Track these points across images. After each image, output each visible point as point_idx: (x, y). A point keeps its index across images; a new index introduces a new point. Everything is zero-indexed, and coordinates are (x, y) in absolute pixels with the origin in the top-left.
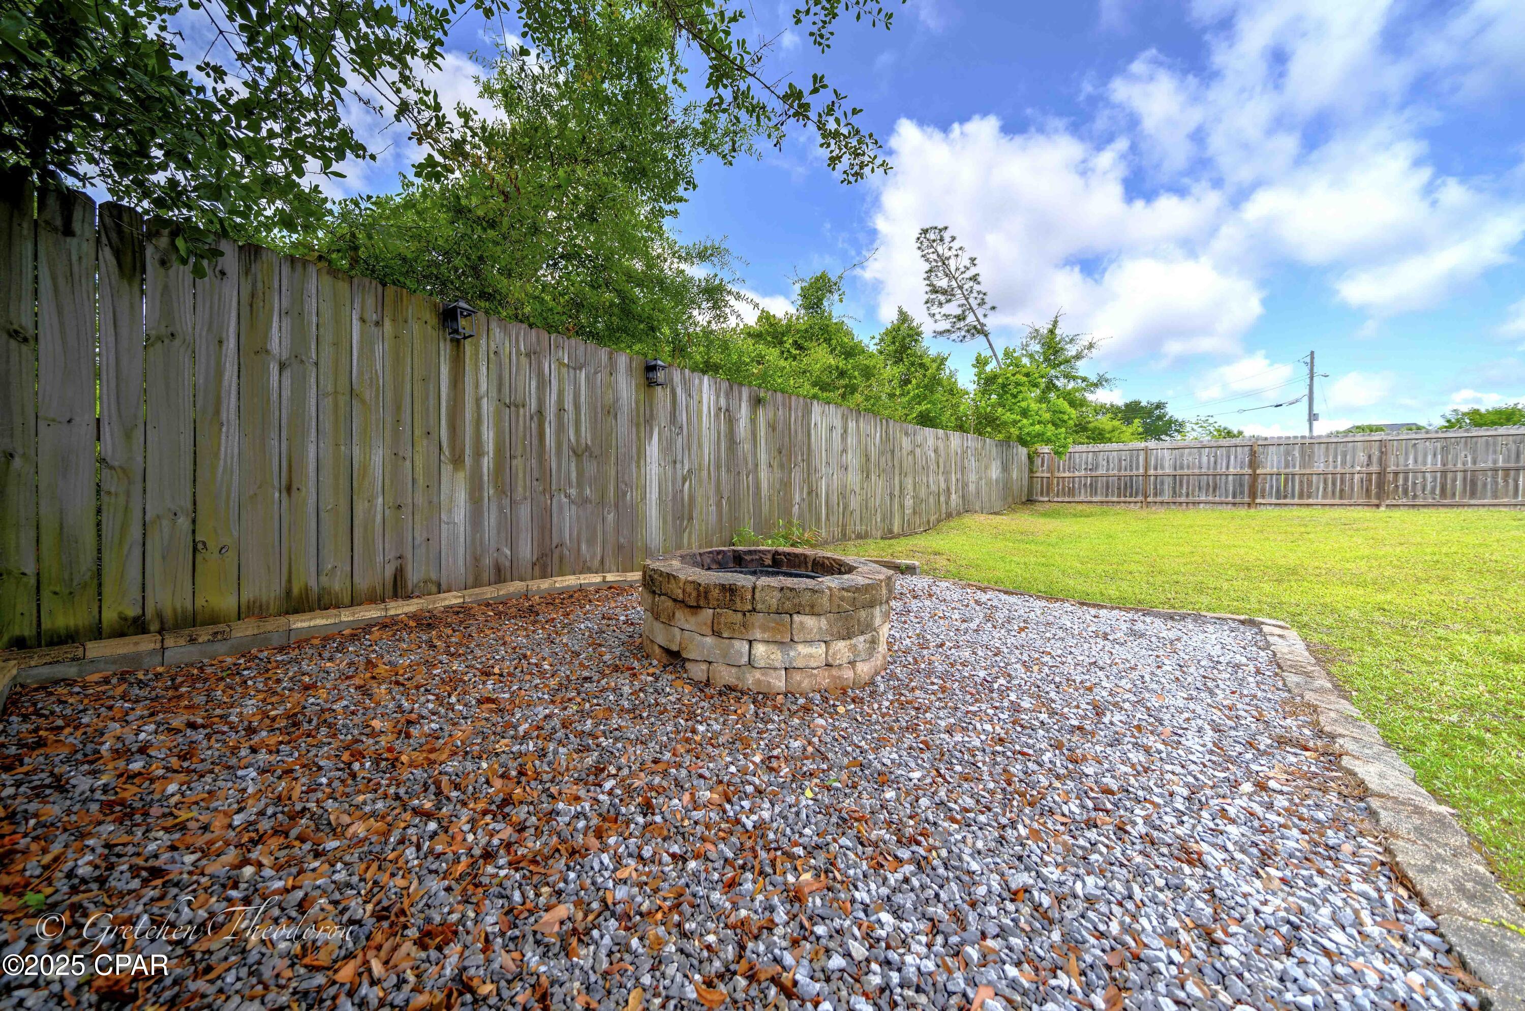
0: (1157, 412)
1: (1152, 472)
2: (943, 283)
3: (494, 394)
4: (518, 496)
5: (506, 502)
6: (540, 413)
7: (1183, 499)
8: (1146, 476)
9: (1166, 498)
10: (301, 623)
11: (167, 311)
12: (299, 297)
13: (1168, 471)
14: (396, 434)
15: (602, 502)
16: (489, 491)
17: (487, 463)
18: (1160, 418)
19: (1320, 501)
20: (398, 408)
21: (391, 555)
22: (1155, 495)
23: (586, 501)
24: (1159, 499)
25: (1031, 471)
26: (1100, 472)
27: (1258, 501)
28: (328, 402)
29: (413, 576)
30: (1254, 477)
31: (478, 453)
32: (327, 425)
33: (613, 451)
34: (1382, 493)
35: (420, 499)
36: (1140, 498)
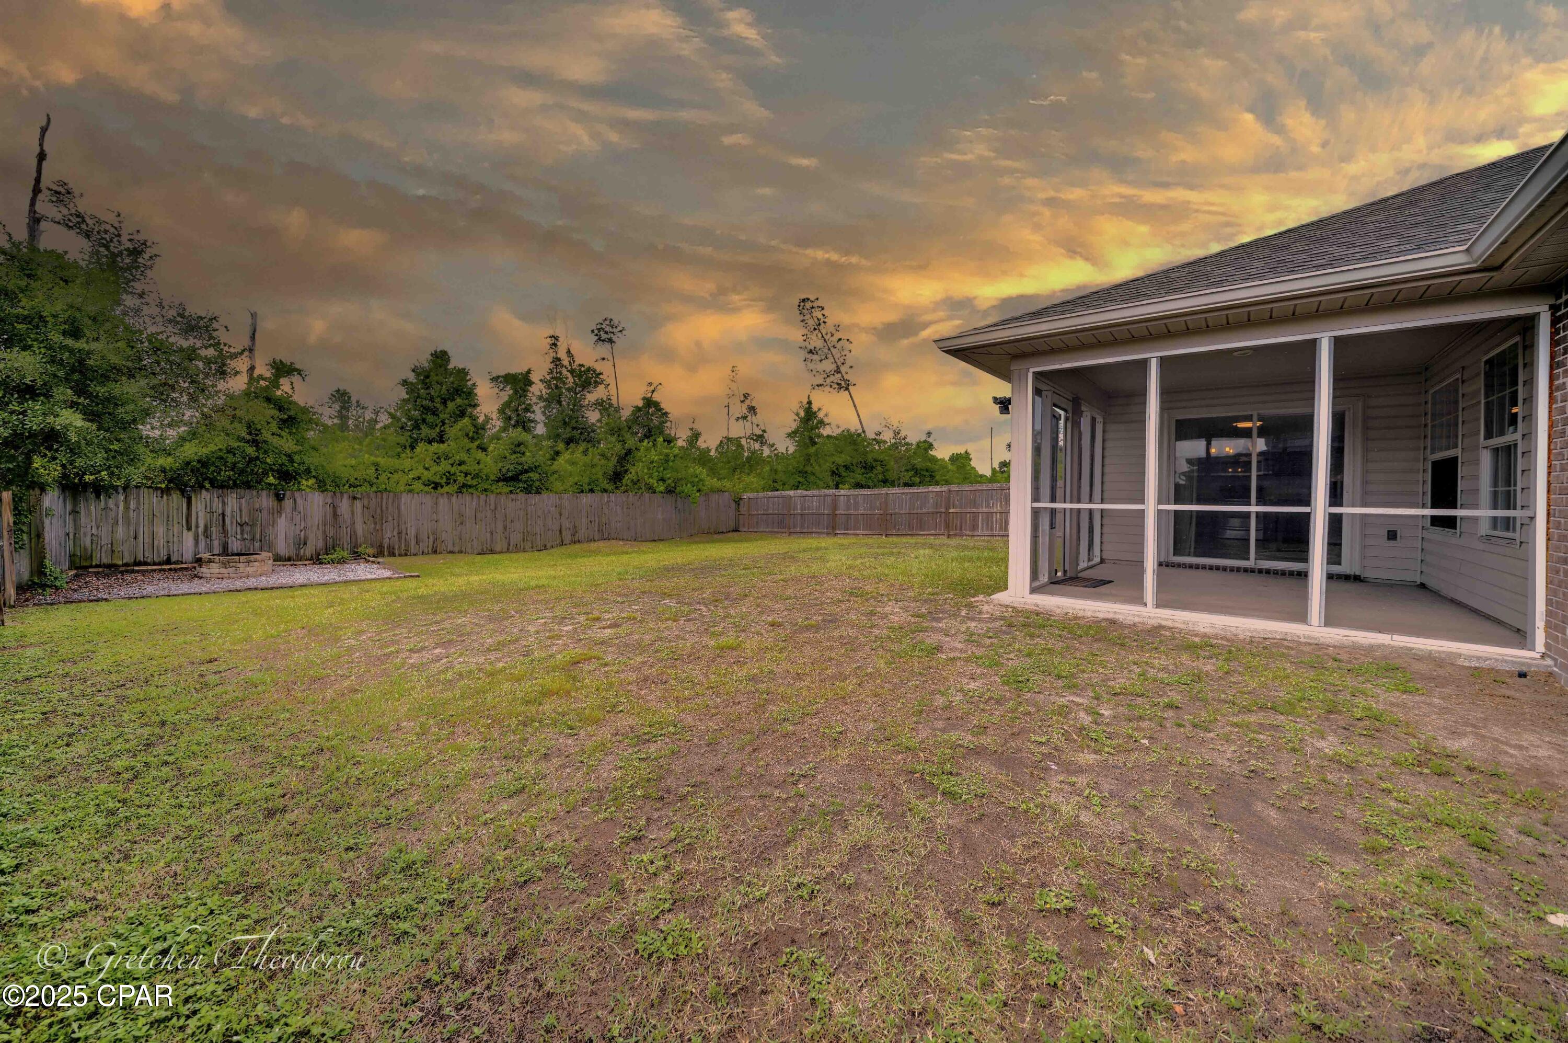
1: (792, 512)
3: (203, 510)
4: (214, 537)
5: (208, 540)
6: (223, 515)
9: (798, 530)
10: (136, 568)
11: (106, 503)
12: (138, 496)
13: (799, 511)
14: (167, 524)
15: (253, 539)
16: (201, 537)
17: (201, 530)
20: (168, 517)
21: (166, 553)
22: (794, 528)
23: (244, 539)
24: (795, 530)
25: (737, 510)
26: (771, 511)
28: (146, 518)
29: (174, 559)
31: (197, 527)
32: (146, 523)
33: (259, 523)
34: (885, 528)
35: (175, 539)
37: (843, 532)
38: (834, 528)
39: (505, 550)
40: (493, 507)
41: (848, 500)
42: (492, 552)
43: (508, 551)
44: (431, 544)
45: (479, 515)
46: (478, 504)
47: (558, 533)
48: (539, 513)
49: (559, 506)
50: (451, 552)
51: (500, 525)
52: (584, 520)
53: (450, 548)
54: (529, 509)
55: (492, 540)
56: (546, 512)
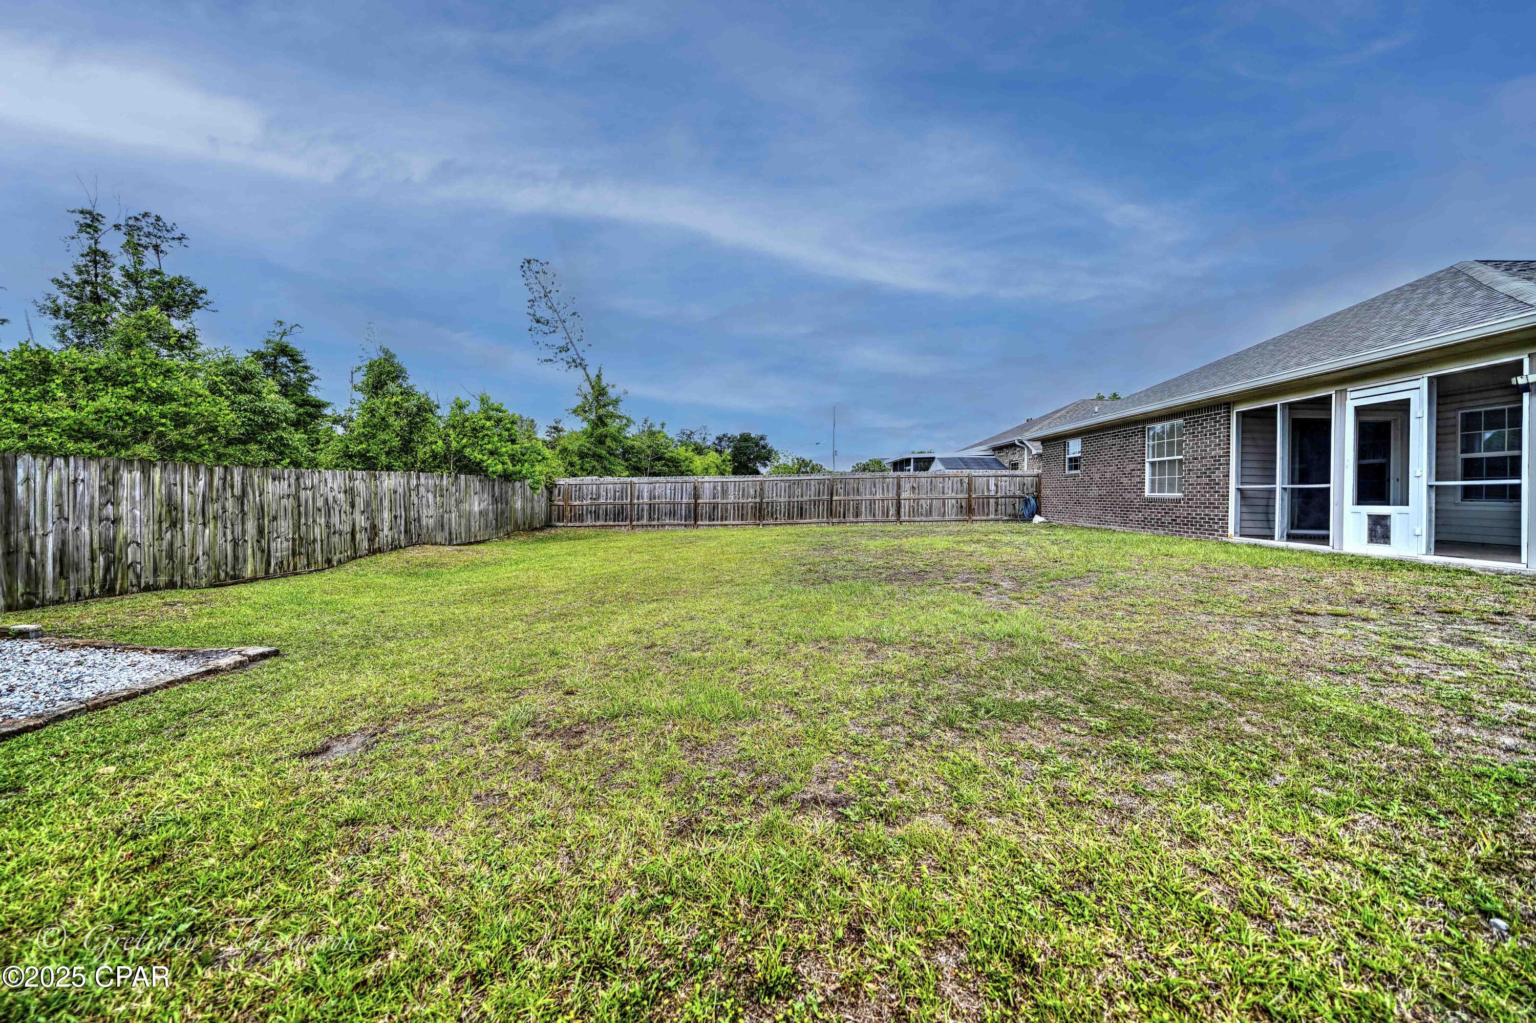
0: (762, 442)
1: (636, 501)
2: (547, 314)
7: (655, 523)
8: (632, 504)
9: (645, 522)
13: (646, 500)
18: (764, 447)
19: (732, 522)
22: (638, 520)
24: (640, 523)
25: (550, 500)
26: (602, 500)
27: (699, 523)
30: (696, 505)
34: (761, 517)
36: (628, 522)
37: (707, 523)
38: (696, 520)
39: (261, 574)
40: (237, 491)
41: (714, 488)
42: (237, 579)
43: (267, 576)
44: (99, 574)
45: (212, 509)
46: (210, 484)
47: (349, 536)
48: (320, 503)
49: (350, 492)
50: (148, 588)
51: (251, 526)
52: (386, 515)
53: (147, 578)
54: (303, 494)
55: (236, 558)
56: (331, 500)
